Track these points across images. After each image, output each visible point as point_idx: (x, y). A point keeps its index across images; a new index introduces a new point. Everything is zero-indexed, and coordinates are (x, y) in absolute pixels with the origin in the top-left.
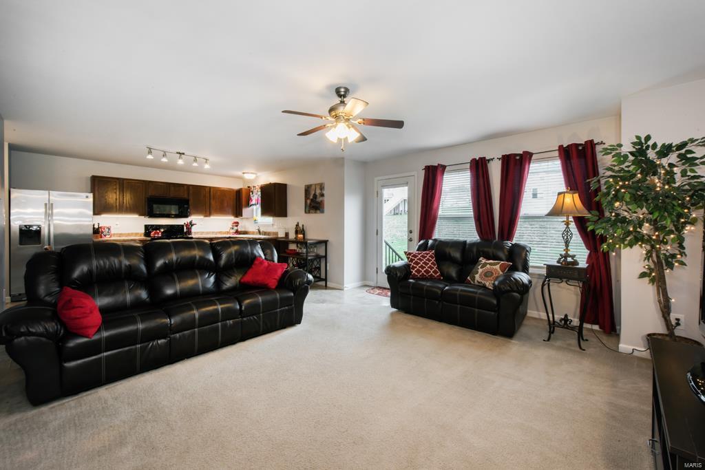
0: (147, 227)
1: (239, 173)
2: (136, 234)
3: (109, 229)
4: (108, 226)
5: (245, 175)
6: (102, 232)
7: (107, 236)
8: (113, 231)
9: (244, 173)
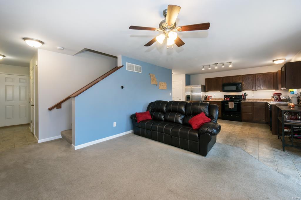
0: (224, 96)
1: (270, 62)
2: (221, 99)
3: (211, 97)
4: (211, 96)
5: (274, 62)
6: (209, 98)
7: (211, 99)
8: (213, 98)
9: (273, 61)
